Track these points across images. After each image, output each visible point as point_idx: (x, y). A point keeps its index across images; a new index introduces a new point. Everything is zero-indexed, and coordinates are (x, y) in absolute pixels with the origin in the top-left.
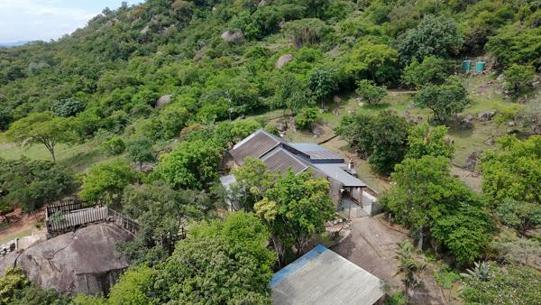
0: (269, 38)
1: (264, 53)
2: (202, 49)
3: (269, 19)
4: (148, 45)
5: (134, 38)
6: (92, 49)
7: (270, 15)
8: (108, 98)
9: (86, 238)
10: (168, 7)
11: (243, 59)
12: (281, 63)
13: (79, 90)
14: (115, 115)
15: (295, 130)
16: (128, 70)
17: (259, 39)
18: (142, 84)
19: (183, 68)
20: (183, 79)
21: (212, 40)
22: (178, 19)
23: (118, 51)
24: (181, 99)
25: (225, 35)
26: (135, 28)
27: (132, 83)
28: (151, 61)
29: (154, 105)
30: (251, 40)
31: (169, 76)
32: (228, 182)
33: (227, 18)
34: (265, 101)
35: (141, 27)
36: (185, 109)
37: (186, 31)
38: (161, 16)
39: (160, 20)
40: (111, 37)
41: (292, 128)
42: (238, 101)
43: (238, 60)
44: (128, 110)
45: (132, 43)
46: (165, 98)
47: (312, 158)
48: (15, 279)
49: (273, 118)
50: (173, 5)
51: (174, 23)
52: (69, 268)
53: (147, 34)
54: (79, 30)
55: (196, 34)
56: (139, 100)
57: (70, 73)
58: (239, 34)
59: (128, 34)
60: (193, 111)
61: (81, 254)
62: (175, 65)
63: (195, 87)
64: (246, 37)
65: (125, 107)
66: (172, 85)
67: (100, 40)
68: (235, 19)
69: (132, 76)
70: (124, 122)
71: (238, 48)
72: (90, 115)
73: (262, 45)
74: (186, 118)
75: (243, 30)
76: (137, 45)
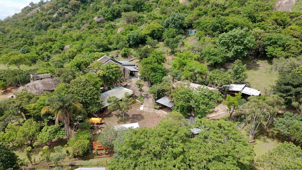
0: (117, 20)
1: (114, 27)
2: (85, 25)
3: (116, 11)
4: (57, 23)
6: (26, 25)
8: (40, 47)
10: (67, 3)
11: (103, 29)
12: (119, 30)
14: (45, 54)
15: (121, 57)
17: (112, 21)
18: (56, 41)
19: (75, 33)
20: (75, 38)
21: (90, 21)
22: (72, 10)
23: (42, 26)
24: (74, 46)
25: (96, 18)
26: (50, 14)
27: (51, 40)
28: (59, 31)
29: (62, 49)
30: (108, 21)
31: (69, 37)
33: (97, 10)
34: (110, 47)
35: (53, 14)
36: (76, 50)
37: (76, 16)
38: (64, 8)
39: (63, 10)
40: (37, 19)
42: (99, 47)
44: (50, 52)
45: (49, 22)
46: (67, 47)
47: (123, 64)
49: (113, 53)
51: (70, 12)
53: (57, 17)
54: (16, 14)
55: (81, 17)
58: (102, 18)
59: (46, 17)
60: (80, 51)
62: (71, 32)
63: (81, 41)
64: (105, 19)
66: (70, 41)
67: (30, 20)
68: (100, 11)
69: (51, 37)
70: (49, 57)
71: (102, 25)
72: (33, 54)
75: (104, 16)
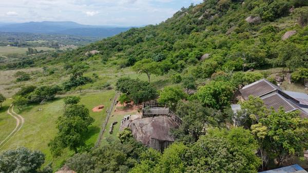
0: (280, 20)
1: (274, 30)
2: (232, 28)
3: (281, 7)
4: (201, 26)
5: (195, 22)
6: (173, 28)
7: (283, 4)
8: (177, 53)
9: (157, 121)
10: (215, 4)
11: (258, 33)
12: (286, 36)
13: (165, 49)
14: (179, 62)
15: (290, 82)
16: (189, 39)
17: (272, 21)
18: (195, 47)
19: (219, 39)
20: (218, 45)
21: (239, 23)
22: (220, 11)
23: (186, 30)
24: (215, 56)
25: (248, 19)
26: (196, 17)
27: (190, 46)
28: (202, 34)
29: (199, 59)
30: (266, 21)
31: (210, 43)
32: (236, 108)
33: (251, 8)
34: (269, 61)
35: (199, 16)
36: (216, 62)
37: (224, 17)
38: (211, 9)
39: (210, 12)
40: (183, 22)
41: (288, 81)
42: (250, 60)
43: (254, 34)
44: (186, 61)
45: (193, 25)
46: (206, 55)
47: (300, 103)
48: (127, 132)
49: (274, 73)
50: (218, 3)
51: (217, 13)
52: (149, 134)
53: (202, 20)
54: (169, 19)
55: (230, 19)
56: (192, 55)
57: (162, 40)
58: (258, 18)
59: (191, 21)
60: (221, 64)
61: (154, 129)
62: (214, 37)
63: (224, 50)
64: (262, 20)
65: (184, 59)
66: (211, 48)
67: (177, 23)
68: (256, 8)
69: (190, 43)
70: (183, 67)
71: (256, 27)
72: (167, 62)
73: (273, 24)
74: (216, 67)
75: (261, 15)
76: (195, 26)
